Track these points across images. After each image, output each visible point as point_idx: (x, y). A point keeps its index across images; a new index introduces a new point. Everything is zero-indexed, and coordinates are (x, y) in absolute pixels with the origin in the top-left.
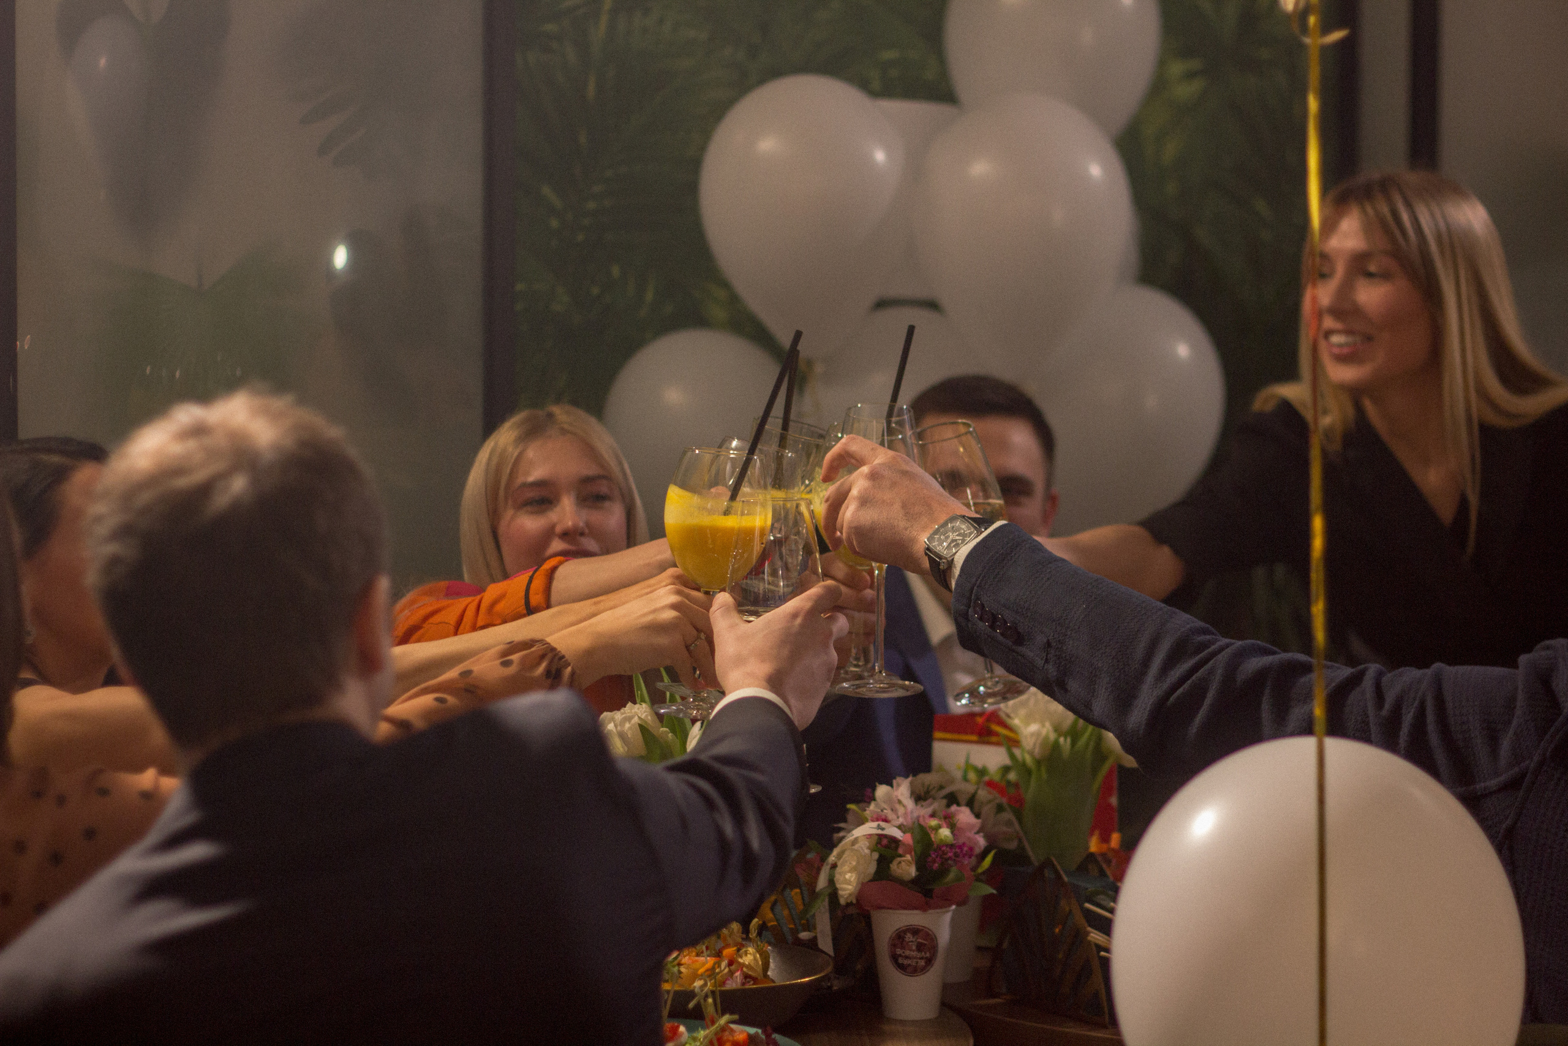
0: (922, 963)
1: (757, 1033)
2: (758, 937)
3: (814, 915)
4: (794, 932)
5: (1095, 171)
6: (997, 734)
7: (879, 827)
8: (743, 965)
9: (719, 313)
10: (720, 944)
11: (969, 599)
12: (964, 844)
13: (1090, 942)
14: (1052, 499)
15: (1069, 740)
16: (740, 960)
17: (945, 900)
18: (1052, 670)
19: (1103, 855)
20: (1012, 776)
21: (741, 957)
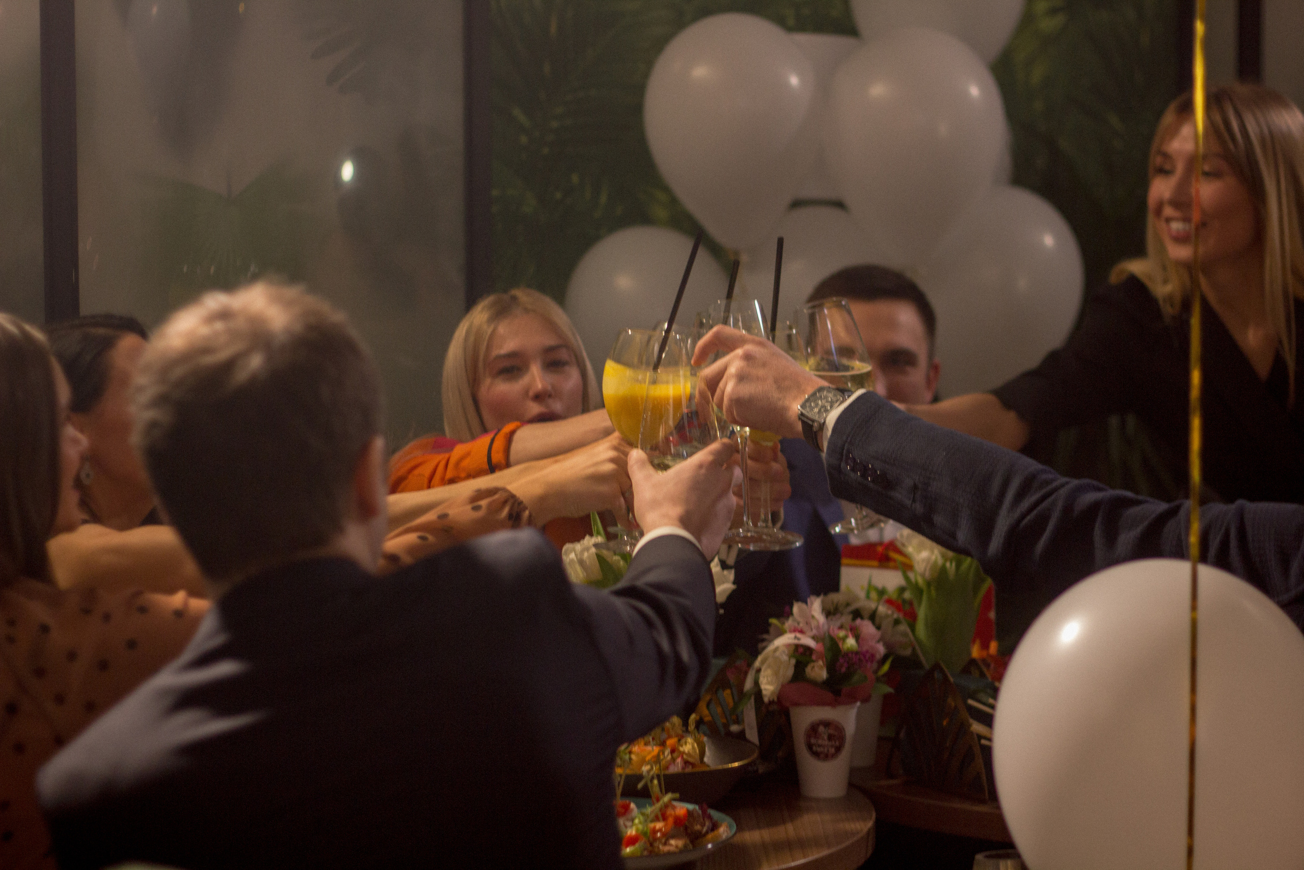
0: (832, 750)
1: (694, 809)
2: (696, 730)
3: (742, 712)
4: (726, 726)
5: (974, 91)
6: (895, 561)
7: (796, 637)
8: (684, 753)
9: (661, 213)
10: (664, 736)
11: (842, 454)
12: (867, 652)
13: (972, 733)
14: (934, 368)
15: (954, 564)
16: (681, 749)
17: (852, 698)
18: (919, 508)
19: (984, 660)
20: (907, 595)
21: (682, 746)
